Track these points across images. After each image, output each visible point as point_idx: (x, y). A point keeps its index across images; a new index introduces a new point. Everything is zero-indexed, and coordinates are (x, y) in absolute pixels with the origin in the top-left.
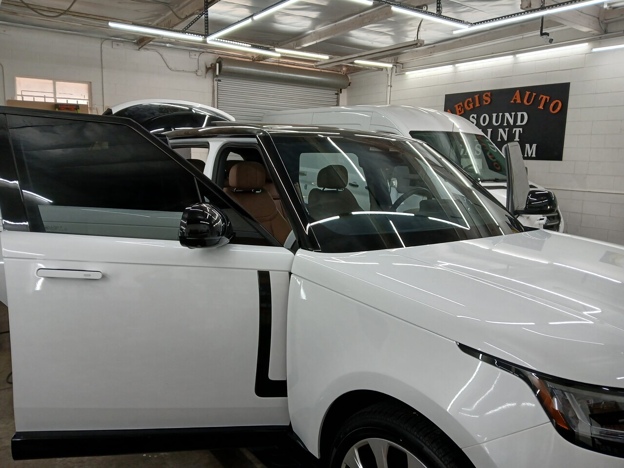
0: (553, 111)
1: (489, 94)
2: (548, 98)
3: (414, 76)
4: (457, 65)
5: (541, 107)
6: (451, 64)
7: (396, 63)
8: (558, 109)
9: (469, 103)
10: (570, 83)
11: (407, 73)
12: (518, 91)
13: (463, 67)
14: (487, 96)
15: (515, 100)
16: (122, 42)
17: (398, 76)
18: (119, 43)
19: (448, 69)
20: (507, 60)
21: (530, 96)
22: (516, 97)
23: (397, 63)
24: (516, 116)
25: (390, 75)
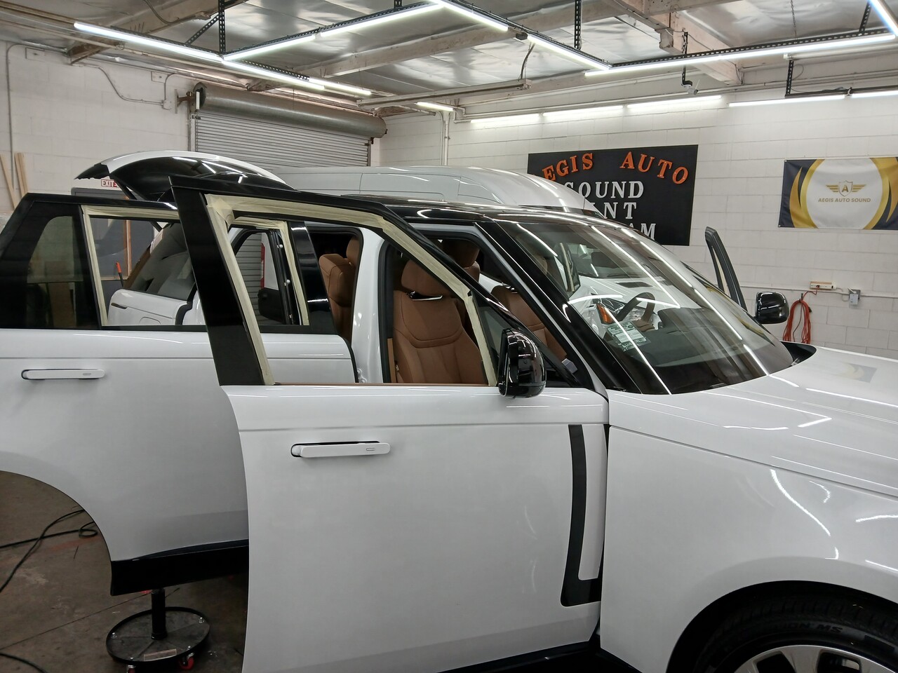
0: (677, 181)
1: (591, 155)
2: (671, 164)
3: (482, 126)
4: (545, 114)
5: (661, 175)
6: (537, 113)
7: (457, 106)
8: (684, 178)
9: (562, 166)
10: (697, 145)
11: (473, 121)
12: (630, 153)
13: (552, 117)
14: (587, 157)
15: (626, 165)
16: (43, 50)
17: (458, 124)
18: (37, 52)
19: (533, 119)
20: (615, 111)
21: (646, 160)
22: (627, 161)
23: (459, 106)
24: (628, 187)
25: (447, 123)
